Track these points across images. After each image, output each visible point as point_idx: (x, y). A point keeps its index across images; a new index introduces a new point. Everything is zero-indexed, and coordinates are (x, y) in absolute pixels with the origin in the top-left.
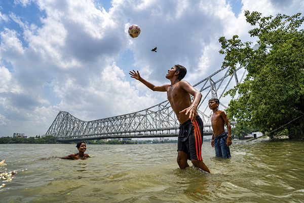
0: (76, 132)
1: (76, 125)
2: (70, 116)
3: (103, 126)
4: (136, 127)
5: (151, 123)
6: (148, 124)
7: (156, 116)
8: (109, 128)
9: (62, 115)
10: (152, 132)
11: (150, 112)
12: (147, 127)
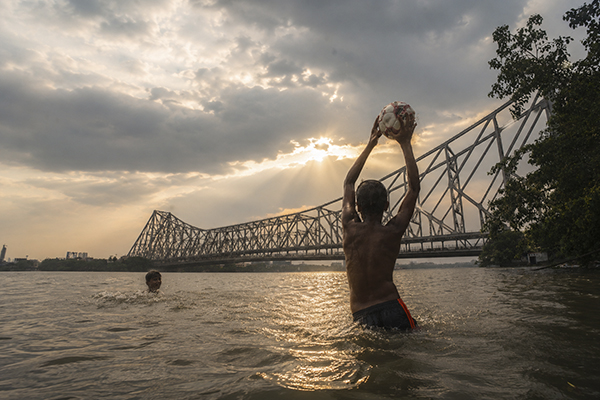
0: (186, 249)
1: (185, 236)
2: (173, 219)
3: (236, 237)
4: (300, 239)
5: (329, 233)
6: (322, 234)
7: (337, 220)
8: (247, 243)
9: (159, 217)
10: (329, 250)
11: (326, 213)
12: (321, 241)
